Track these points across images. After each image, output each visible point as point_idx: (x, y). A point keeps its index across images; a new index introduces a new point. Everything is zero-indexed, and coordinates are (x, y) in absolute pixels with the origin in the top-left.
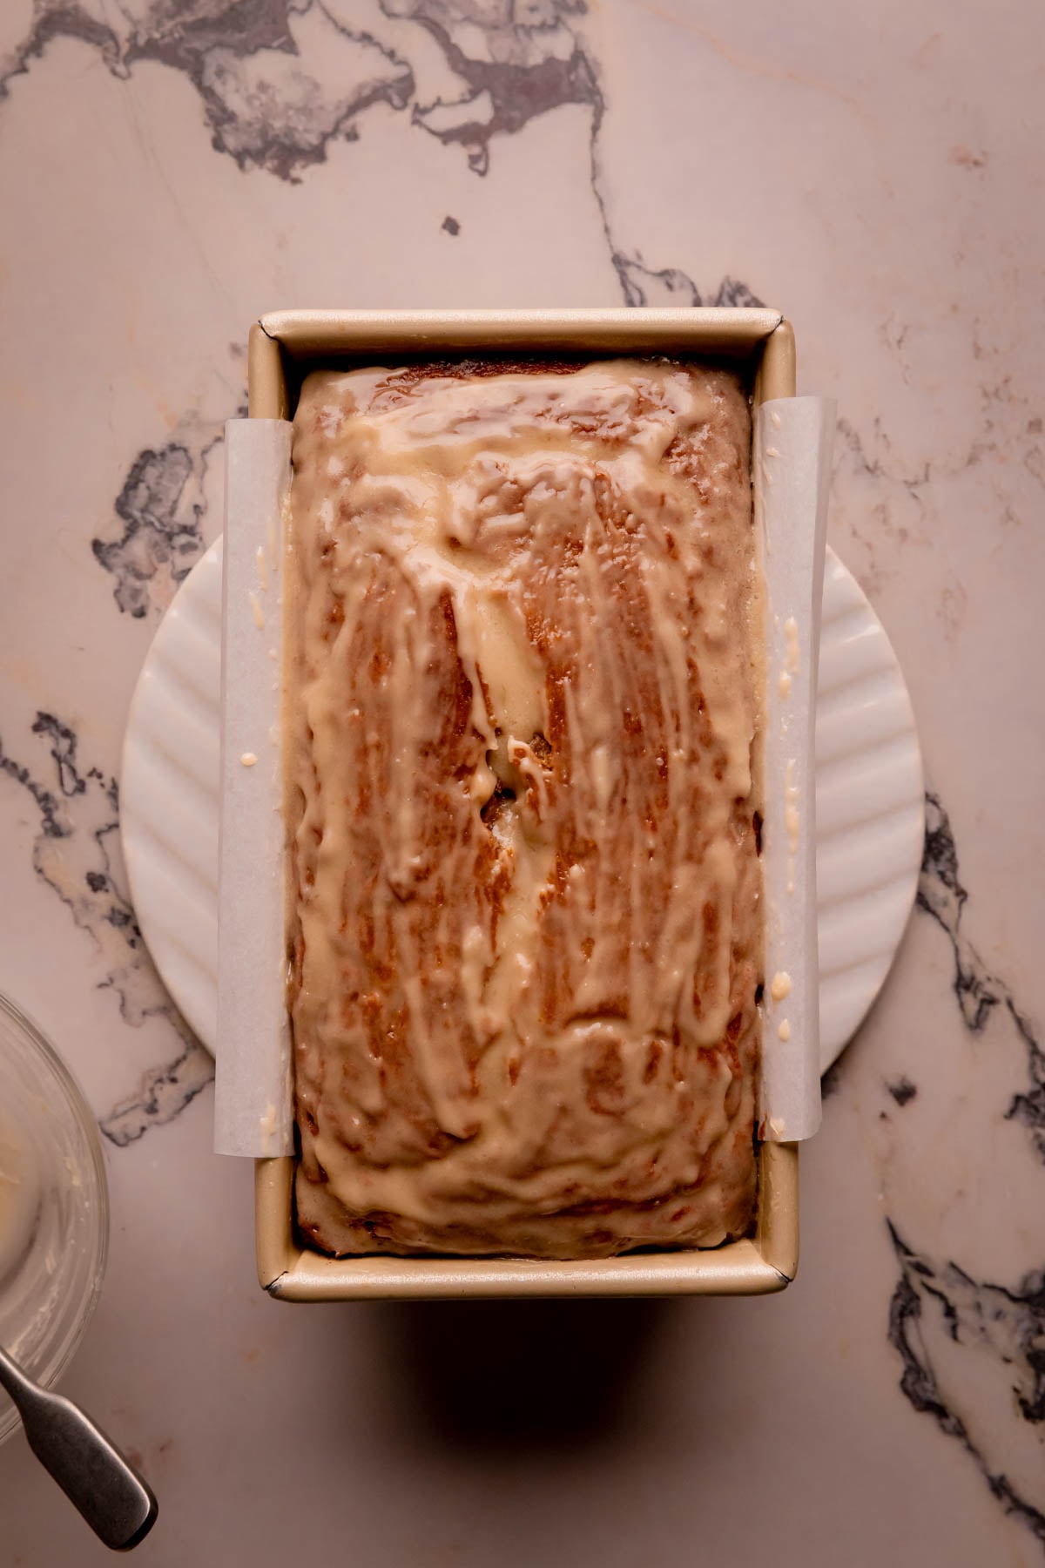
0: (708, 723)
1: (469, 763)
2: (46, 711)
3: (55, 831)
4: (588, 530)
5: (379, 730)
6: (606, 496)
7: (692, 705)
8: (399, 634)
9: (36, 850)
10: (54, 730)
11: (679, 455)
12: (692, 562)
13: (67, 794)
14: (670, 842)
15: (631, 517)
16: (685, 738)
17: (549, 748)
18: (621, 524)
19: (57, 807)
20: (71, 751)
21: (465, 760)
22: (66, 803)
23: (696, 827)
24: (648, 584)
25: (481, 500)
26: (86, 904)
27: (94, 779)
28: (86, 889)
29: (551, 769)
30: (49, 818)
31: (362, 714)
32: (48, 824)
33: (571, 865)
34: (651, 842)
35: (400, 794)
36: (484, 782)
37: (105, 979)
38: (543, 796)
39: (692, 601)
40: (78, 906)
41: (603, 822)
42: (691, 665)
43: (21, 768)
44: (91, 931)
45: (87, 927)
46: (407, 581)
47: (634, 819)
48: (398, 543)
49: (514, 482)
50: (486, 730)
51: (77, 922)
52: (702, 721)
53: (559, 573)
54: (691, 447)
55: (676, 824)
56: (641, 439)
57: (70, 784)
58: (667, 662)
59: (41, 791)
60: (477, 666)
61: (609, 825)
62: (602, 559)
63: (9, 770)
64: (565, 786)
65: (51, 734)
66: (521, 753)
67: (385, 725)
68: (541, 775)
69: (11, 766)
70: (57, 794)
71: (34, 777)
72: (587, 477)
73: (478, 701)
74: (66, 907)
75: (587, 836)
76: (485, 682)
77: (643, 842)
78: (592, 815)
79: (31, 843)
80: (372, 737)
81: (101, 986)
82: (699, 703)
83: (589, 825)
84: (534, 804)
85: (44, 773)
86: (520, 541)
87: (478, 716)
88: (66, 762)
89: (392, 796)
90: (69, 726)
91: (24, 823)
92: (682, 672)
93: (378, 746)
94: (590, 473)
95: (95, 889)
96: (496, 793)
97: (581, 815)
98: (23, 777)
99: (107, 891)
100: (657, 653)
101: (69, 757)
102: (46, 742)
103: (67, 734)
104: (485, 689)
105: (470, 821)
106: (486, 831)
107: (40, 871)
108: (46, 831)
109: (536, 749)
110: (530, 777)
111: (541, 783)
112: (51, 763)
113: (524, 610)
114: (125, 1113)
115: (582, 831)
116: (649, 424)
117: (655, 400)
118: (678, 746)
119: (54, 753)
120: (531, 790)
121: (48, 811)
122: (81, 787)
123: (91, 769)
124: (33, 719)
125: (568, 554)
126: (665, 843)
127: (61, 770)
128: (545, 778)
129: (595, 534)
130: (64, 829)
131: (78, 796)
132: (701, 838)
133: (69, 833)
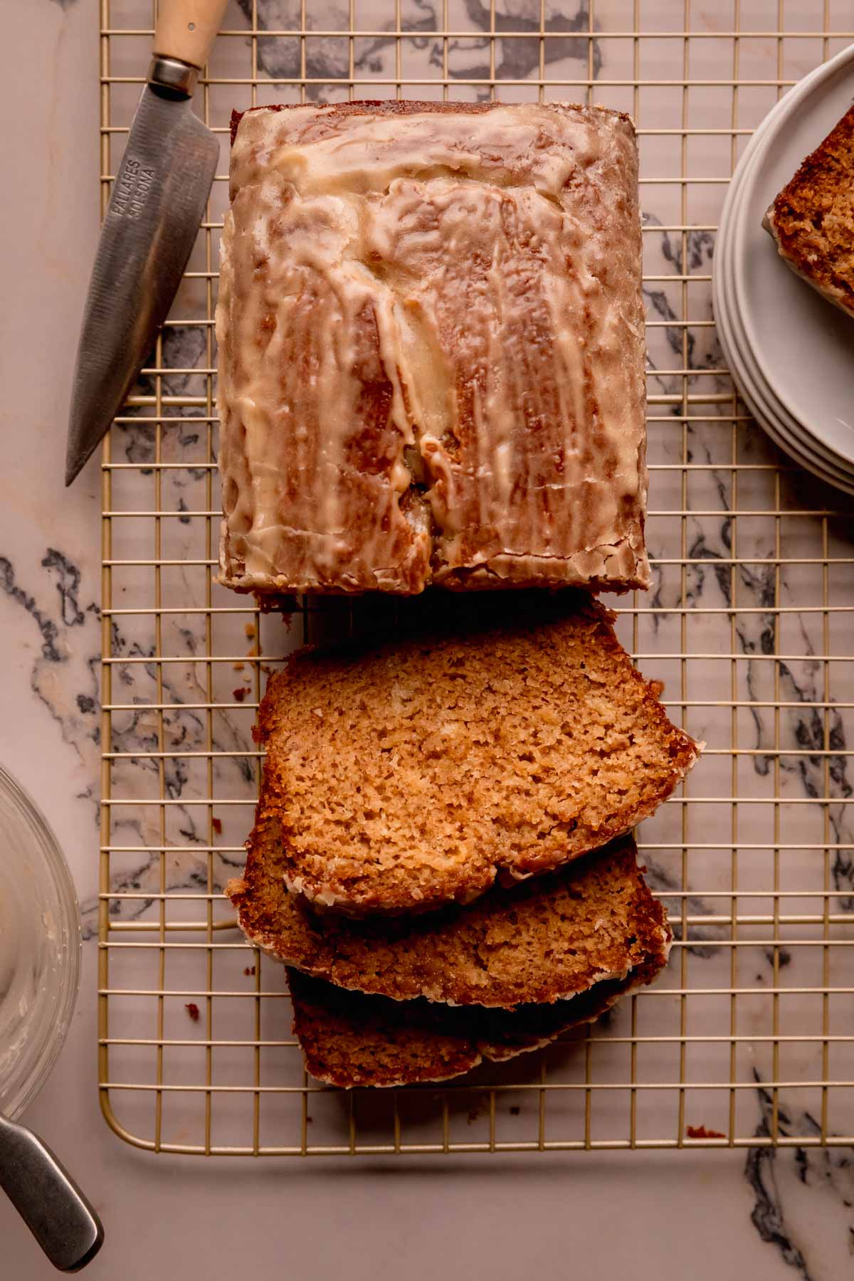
0: (601, 426)
1: (389, 455)
2: (54, 548)
3: (54, 655)
4: (496, 248)
5: (308, 427)
6: (512, 220)
7: (586, 410)
8: (327, 338)
9: (35, 670)
10: (61, 567)
11: (578, 186)
12: (588, 280)
13: (66, 623)
14: (564, 532)
15: (534, 239)
16: (580, 438)
17: (458, 444)
18: (526, 244)
19: (57, 634)
20: (75, 586)
21: (385, 452)
22: (65, 631)
23: (588, 520)
24: (549, 297)
25: (400, 219)
26: (74, 723)
27: (93, 613)
28: (76, 710)
29: (459, 464)
30: (49, 644)
31: (292, 409)
32: (48, 649)
33: (475, 552)
34: (548, 532)
35: (325, 484)
36: (401, 475)
37: (84, 790)
38: (451, 486)
39: (588, 315)
40: (67, 724)
41: (505, 512)
42: (587, 373)
43: (29, 597)
44: (77, 748)
45: (73, 743)
46: (334, 289)
47: (532, 510)
48: (326, 257)
49: (431, 203)
50: (404, 426)
51: (65, 738)
52: (596, 423)
53: (469, 286)
54: (587, 179)
55: (570, 516)
56: (543, 171)
57: (71, 615)
58: (565, 369)
59: (44, 619)
60: (398, 368)
61: (510, 515)
62: (508, 275)
63: (18, 598)
64: (472, 478)
65: (59, 570)
66: (433, 448)
67: (313, 423)
68: (449, 467)
69: (18, 594)
70: (59, 623)
71: (39, 606)
72: (495, 201)
73: (397, 398)
74: (56, 724)
75: (489, 527)
76: (404, 382)
77: (540, 532)
78: (494, 506)
79: (31, 664)
80: (302, 431)
81: (81, 796)
82: (593, 408)
83: (492, 516)
84: (443, 495)
85: (48, 602)
86: (435, 255)
87: (398, 413)
88: (69, 596)
89: (318, 487)
90: (74, 564)
91: (27, 646)
92: (578, 377)
93: (306, 440)
94: (498, 198)
95: (84, 711)
96: (411, 485)
97: (486, 505)
98: (30, 605)
99: (94, 713)
100: (557, 361)
101: (72, 591)
102: (54, 576)
103: (72, 570)
104: (404, 388)
105: (389, 508)
106: (403, 518)
107: (37, 690)
108: (45, 654)
109: (447, 445)
110: (440, 470)
111: (449, 474)
112: (56, 594)
113: (438, 318)
114: (91, 911)
115: (485, 520)
116: (551, 158)
117: (555, 138)
118: (574, 445)
119: (59, 587)
120: (440, 482)
121: (49, 638)
122: (80, 619)
123: (90, 604)
124: (43, 555)
125: (479, 269)
126: (560, 532)
127: (64, 601)
128: (454, 470)
129: (502, 251)
130: (61, 655)
131: (77, 627)
132: (592, 529)
133: (66, 658)
